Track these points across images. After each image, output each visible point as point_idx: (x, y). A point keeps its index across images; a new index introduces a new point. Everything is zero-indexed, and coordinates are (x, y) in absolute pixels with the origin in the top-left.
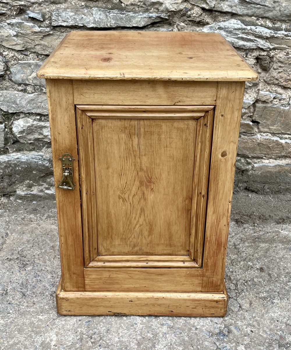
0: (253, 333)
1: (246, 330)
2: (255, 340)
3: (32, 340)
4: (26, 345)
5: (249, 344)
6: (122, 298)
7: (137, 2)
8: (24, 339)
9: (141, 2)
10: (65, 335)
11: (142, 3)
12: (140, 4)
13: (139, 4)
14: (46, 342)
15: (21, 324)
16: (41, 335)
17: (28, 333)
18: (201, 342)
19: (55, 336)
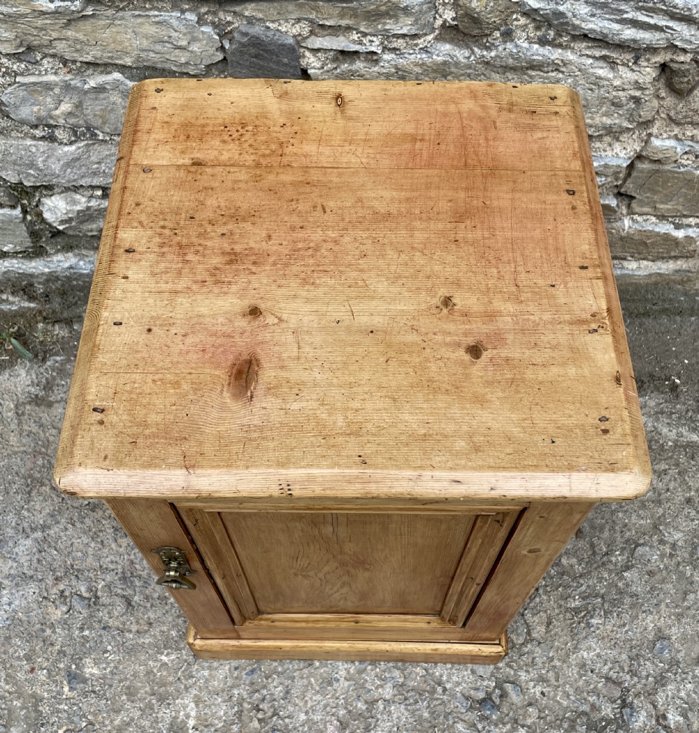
0: (545, 698)
1: (532, 691)
2: (547, 715)
3: (154, 715)
4: (144, 727)
5: (534, 723)
8: (139, 713)
14: (179, 720)
15: (132, 676)
16: (169, 704)
17: (145, 699)
18: (450, 722)
19: (193, 705)
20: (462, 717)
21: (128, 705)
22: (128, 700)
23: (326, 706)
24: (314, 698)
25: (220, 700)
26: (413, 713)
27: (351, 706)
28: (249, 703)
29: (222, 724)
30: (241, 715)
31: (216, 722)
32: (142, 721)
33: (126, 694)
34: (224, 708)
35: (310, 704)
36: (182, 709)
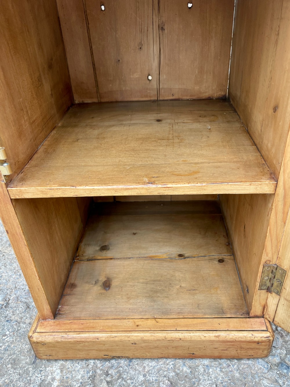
6: (121, 341)
10: (72, 370)
14: (46, 382)
15: (19, 351)
16: (41, 371)
17: (25, 367)
18: (257, 380)
19: (59, 371)
20: (266, 376)
21: (11, 371)
22: (12, 367)
23: (159, 371)
24: (150, 364)
25: (79, 367)
26: (226, 373)
27: (179, 370)
28: (101, 370)
29: (79, 384)
30: (94, 379)
31: (75, 383)
32: (18, 382)
33: (11, 364)
34: (82, 373)
35: (147, 369)
36: (50, 374)
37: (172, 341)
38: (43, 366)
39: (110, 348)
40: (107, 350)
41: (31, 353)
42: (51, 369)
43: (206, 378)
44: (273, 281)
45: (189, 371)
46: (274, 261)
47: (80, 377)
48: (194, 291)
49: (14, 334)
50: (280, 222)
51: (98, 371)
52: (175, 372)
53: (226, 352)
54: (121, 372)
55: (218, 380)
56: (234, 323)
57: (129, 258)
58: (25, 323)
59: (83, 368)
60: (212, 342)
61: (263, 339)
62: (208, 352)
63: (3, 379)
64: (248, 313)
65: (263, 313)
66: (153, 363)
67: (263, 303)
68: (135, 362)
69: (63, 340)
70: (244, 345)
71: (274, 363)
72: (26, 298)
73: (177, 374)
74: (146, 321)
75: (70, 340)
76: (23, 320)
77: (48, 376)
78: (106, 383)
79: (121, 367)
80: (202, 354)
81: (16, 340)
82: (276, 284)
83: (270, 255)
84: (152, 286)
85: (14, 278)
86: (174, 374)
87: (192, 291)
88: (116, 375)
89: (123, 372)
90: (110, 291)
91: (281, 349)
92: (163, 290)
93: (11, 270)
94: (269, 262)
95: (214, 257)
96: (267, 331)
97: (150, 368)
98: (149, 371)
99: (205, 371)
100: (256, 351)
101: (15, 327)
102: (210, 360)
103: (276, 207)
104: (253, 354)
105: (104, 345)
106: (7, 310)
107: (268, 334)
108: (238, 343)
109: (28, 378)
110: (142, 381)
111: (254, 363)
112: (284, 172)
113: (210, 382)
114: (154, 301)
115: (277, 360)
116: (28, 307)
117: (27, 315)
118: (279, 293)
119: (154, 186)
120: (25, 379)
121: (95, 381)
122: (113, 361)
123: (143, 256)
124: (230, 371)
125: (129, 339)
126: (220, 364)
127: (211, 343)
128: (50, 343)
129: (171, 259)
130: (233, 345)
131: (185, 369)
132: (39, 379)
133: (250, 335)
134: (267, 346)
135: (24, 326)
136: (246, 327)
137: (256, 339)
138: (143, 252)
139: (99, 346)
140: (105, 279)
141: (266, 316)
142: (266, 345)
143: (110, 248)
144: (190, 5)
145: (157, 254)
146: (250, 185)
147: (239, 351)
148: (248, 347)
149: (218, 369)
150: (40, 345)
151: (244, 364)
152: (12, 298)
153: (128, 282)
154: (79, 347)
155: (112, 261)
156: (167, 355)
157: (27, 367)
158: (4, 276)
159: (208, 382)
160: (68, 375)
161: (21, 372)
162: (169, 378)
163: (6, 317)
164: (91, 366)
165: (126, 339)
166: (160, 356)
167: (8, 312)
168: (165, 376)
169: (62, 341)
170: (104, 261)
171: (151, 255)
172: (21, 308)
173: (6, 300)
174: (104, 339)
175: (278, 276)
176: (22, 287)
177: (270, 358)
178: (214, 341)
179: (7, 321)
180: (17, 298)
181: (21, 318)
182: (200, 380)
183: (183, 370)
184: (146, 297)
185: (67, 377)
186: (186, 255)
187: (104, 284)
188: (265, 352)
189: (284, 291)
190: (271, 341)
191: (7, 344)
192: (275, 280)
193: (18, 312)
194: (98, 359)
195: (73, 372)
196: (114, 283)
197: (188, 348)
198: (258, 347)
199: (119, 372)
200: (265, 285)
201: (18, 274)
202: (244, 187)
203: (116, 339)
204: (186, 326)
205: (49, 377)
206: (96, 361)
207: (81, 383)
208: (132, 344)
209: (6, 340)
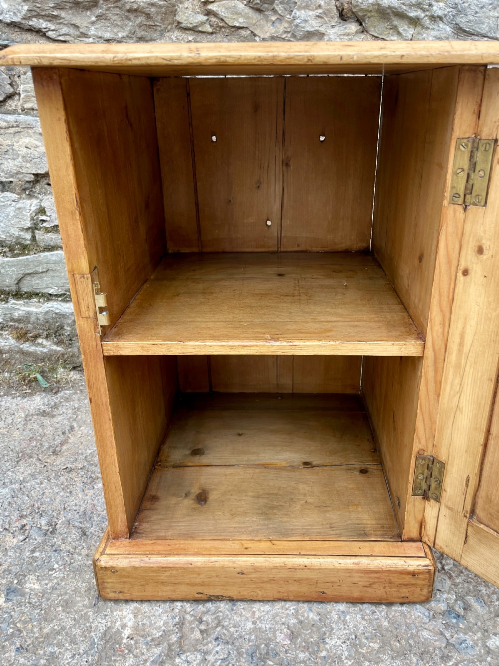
6: (223, 568)
7: (281, 32)
9: (289, 32)
10: (151, 614)
11: (289, 35)
12: (287, 37)
13: (284, 36)
14: (114, 630)
15: (72, 591)
16: (106, 615)
17: (82, 610)
18: (414, 631)
19: (131, 616)
20: (427, 626)
21: (63, 615)
22: (63, 611)
23: (274, 617)
24: (262, 609)
25: (161, 610)
26: (370, 622)
27: (303, 616)
28: (192, 616)
29: (160, 634)
30: (181, 627)
31: (155, 632)
33: (62, 606)
34: (165, 618)
35: (257, 615)
36: (119, 619)
37: (294, 569)
38: (109, 610)
39: (206, 580)
40: (202, 584)
41: (90, 593)
42: (121, 613)
43: (342, 626)
44: (430, 481)
45: (317, 618)
46: (429, 452)
47: (161, 623)
48: (325, 509)
49: (65, 568)
50: (432, 396)
51: (188, 617)
52: (297, 618)
53: (369, 590)
54: (221, 618)
55: (358, 630)
56: (380, 547)
57: (234, 465)
58: (81, 554)
59: (166, 612)
60: (349, 571)
61: (421, 568)
62: (344, 591)
63: (51, 625)
64: (400, 536)
65: (420, 534)
66: (267, 607)
67: (419, 517)
68: (241, 605)
69: (142, 565)
70: (395, 579)
71: (439, 611)
72: (81, 522)
73: (301, 622)
74: (258, 544)
75: (152, 565)
76: (77, 551)
77: (115, 622)
78: (199, 632)
79: (221, 612)
80: (336, 594)
81: (68, 575)
82: (433, 485)
83: (423, 441)
84: (266, 501)
85: (62, 496)
86: (296, 621)
87: (323, 507)
88: (212, 622)
89: (224, 618)
90: (206, 506)
91: (449, 593)
92: (282, 506)
93: (57, 485)
94: (422, 452)
95: (354, 466)
96: (426, 557)
97: (263, 614)
98: (260, 618)
99: (340, 618)
100: (413, 589)
101: (67, 559)
102: (347, 605)
103: (425, 374)
104: (407, 595)
105: (199, 574)
106: (54, 537)
107: (427, 562)
108: (387, 575)
109: (88, 625)
110: (250, 629)
111: (409, 610)
112: (431, 329)
113: (347, 631)
114: (270, 519)
115: (443, 607)
116: (85, 534)
117: (84, 544)
118: (438, 499)
119: (278, 343)
120: (82, 626)
121: (184, 630)
122: (209, 605)
123: (252, 463)
124: (376, 619)
125: (235, 565)
126: (361, 610)
127: (349, 575)
128: (123, 569)
129: (293, 468)
130: (379, 578)
131: (311, 615)
132: (104, 626)
133: (403, 562)
134: (427, 581)
135: (80, 558)
136: (396, 552)
137: (411, 569)
138: (253, 459)
139: (192, 576)
140: (200, 491)
141: (425, 539)
142: (424, 579)
143: (206, 452)
144: (322, 138)
145: (273, 461)
146: (393, 344)
147: (388, 589)
148: (400, 581)
149: (359, 616)
150: (109, 572)
151: (396, 611)
152: (60, 521)
153: (232, 495)
154: (163, 577)
155: (209, 468)
156: (286, 594)
157: (85, 611)
158: (47, 494)
159: (345, 632)
160: (145, 621)
161: (76, 617)
162: (288, 626)
163: (52, 546)
164: (177, 611)
165: (231, 565)
166: (277, 596)
167: (55, 539)
168: (283, 624)
169: (141, 567)
170: (197, 468)
171: (264, 462)
172: (75, 534)
173: (51, 525)
174: (199, 564)
175: (435, 473)
176: (75, 508)
177: (433, 604)
178: (352, 570)
179: (55, 551)
180: (69, 521)
181: (75, 548)
182: (333, 629)
183: (308, 616)
184: (257, 513)
185: (143, 624)
186: (314, 463)
187: (198, 497)
188: (425, 592)
189: (444, 494)
190: (432, 572)
191: (55, 581)
192: (432, 479)
193: (70, 539)
194: (188, 601)
195: (152, 618)
196: (212, 497)
197: (317, 582)
198: (414, 582)
199: (217, 618)
200: (420, 488)
201: (68, 490)
202: (385, 347)
203: (217, 564)
204: (314, 549)
205: (118, 624)
206: (185, 604)
207: (164, 631)
208: (238, 573)
209: (54, 575)
